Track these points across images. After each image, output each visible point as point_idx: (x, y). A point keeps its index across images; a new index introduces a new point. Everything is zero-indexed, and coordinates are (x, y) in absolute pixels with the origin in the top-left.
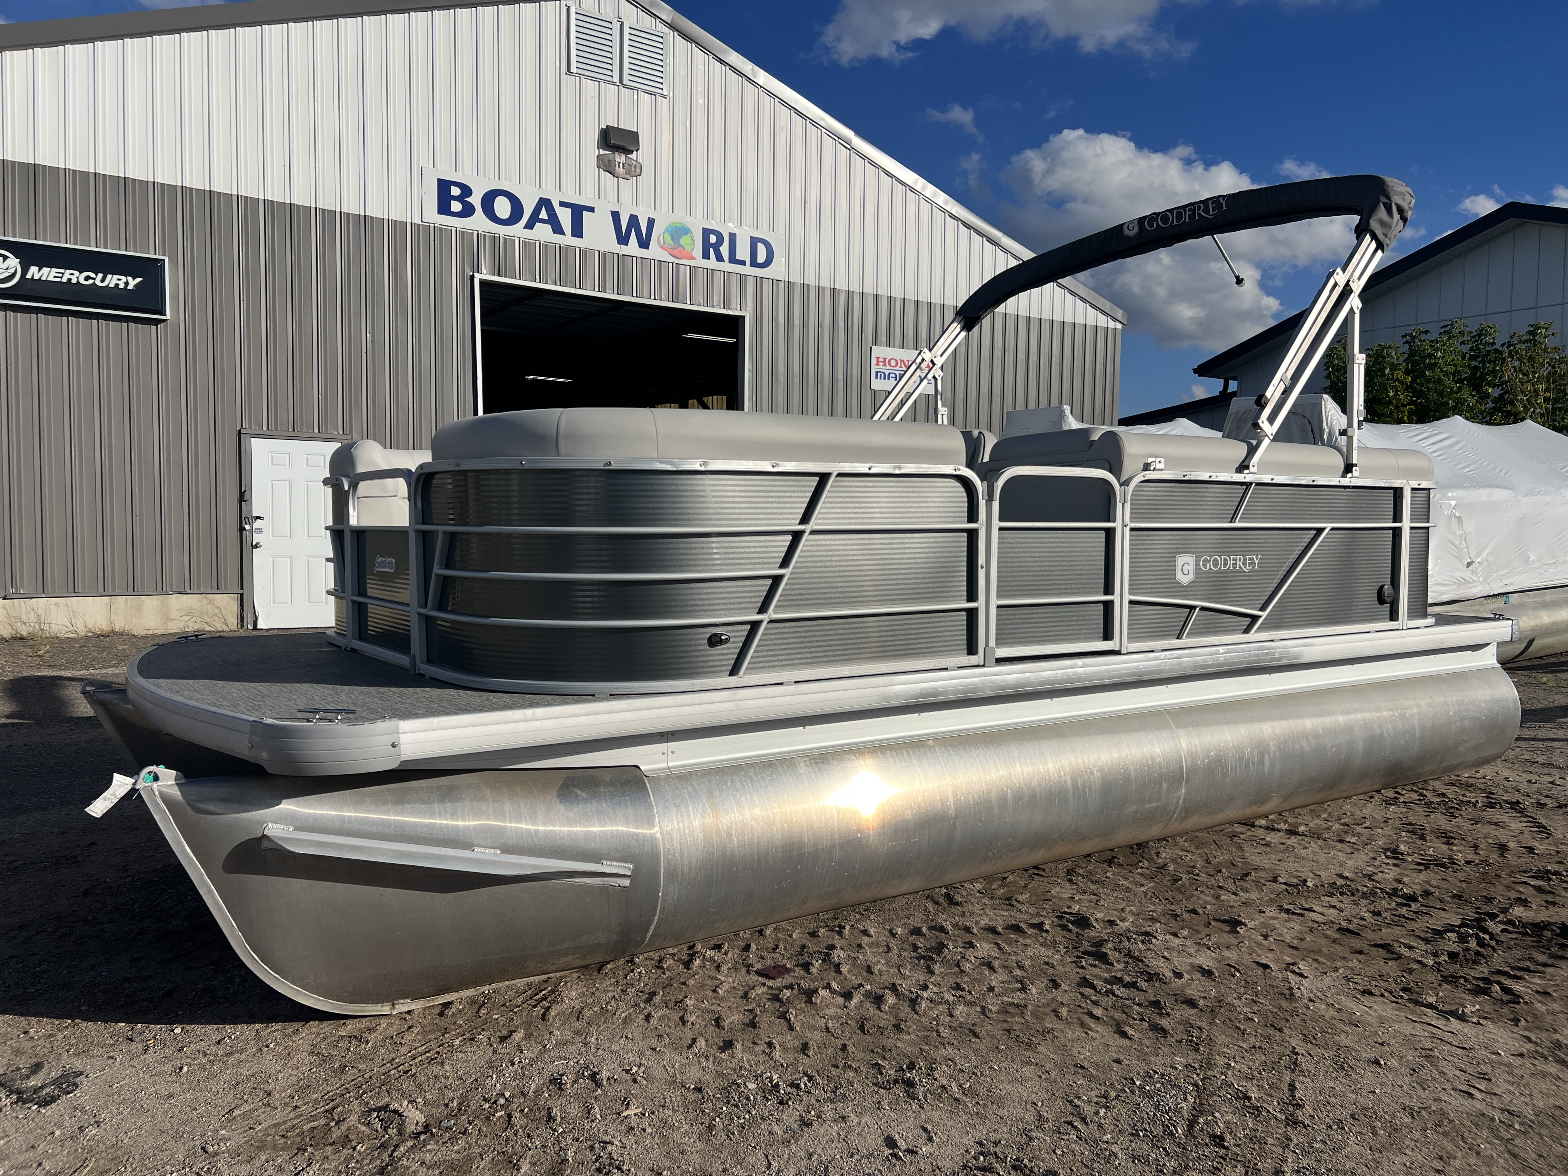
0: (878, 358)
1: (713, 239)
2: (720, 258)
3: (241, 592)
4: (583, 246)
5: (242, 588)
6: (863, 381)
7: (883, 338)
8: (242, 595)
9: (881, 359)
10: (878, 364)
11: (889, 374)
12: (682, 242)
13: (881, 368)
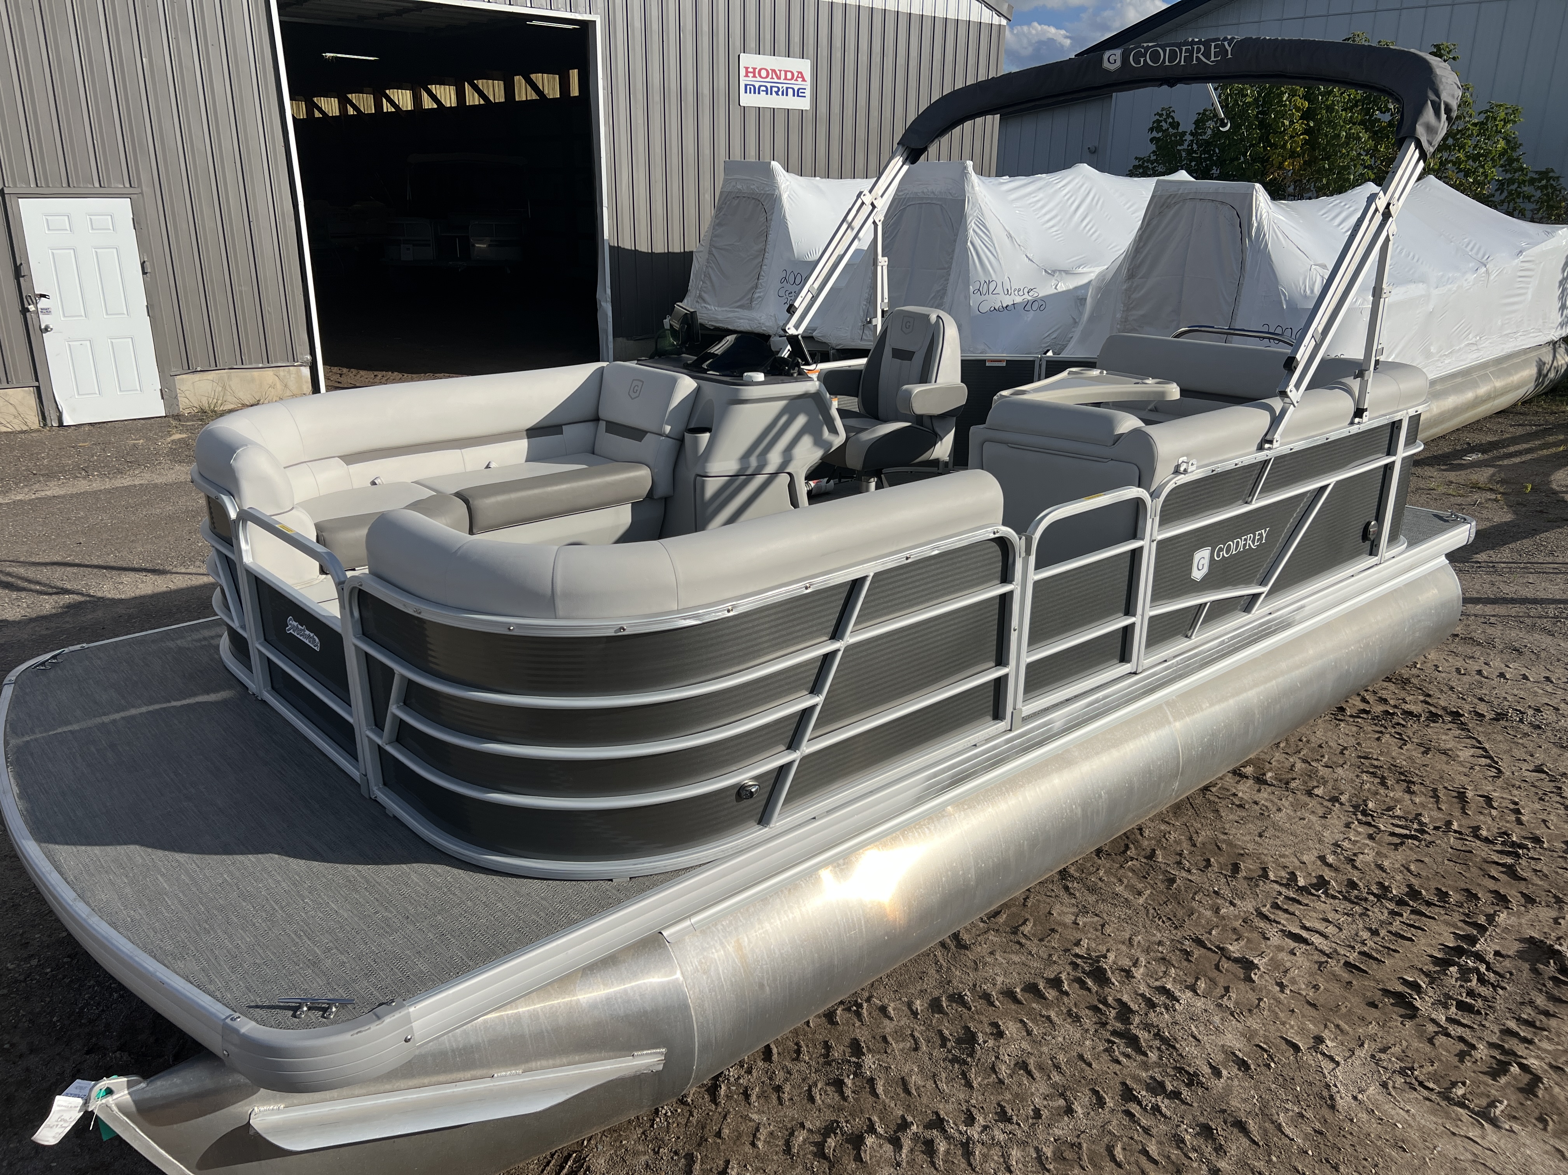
0: (747, 68)
3: (37, 384)
5: (37, 380)
6: (732, 95)
7: (752, 43)
8: (38, 388)
9: (750, 70)
10: (747, 76)
11: (760, 86)
13: (750, 80)
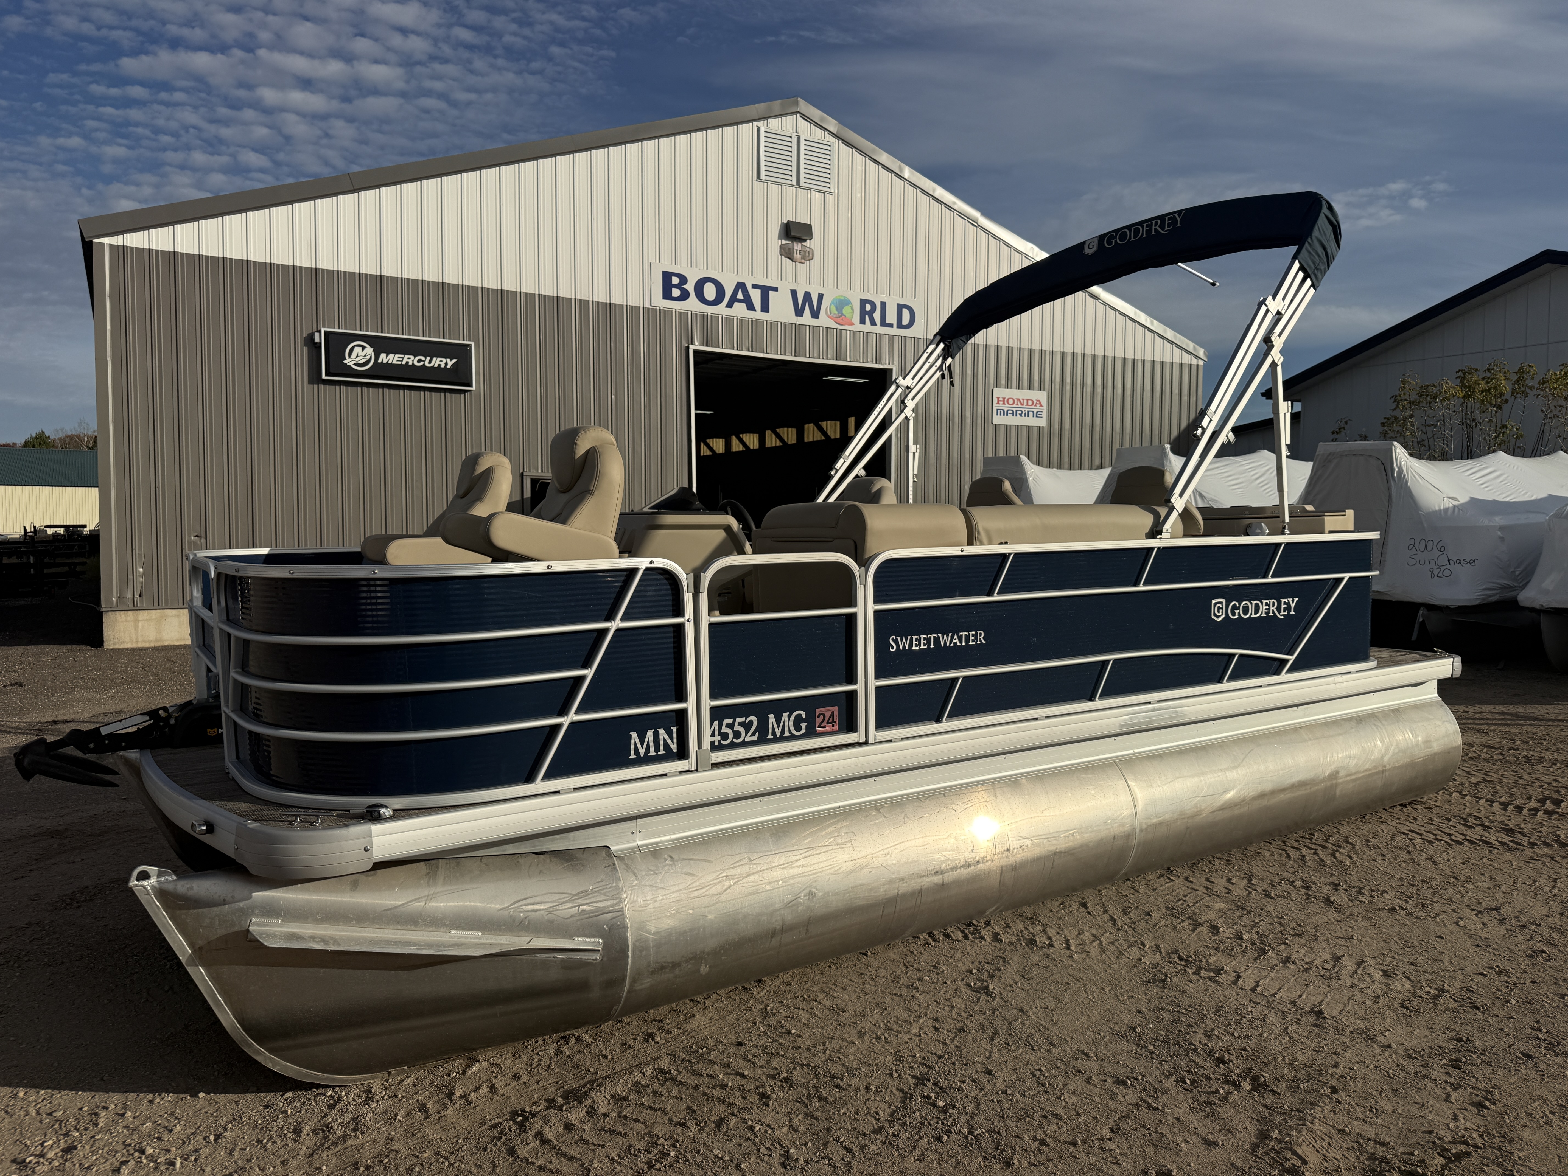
0: (998, 398)
1: (868, 307)
2: (873, 323)
4: (769, 319)
6: (987, 417)
7: (1003, 382)
9: (1001, 399)
11: (1008, 410)
12: (844, 312)
13: (1001, 406)
